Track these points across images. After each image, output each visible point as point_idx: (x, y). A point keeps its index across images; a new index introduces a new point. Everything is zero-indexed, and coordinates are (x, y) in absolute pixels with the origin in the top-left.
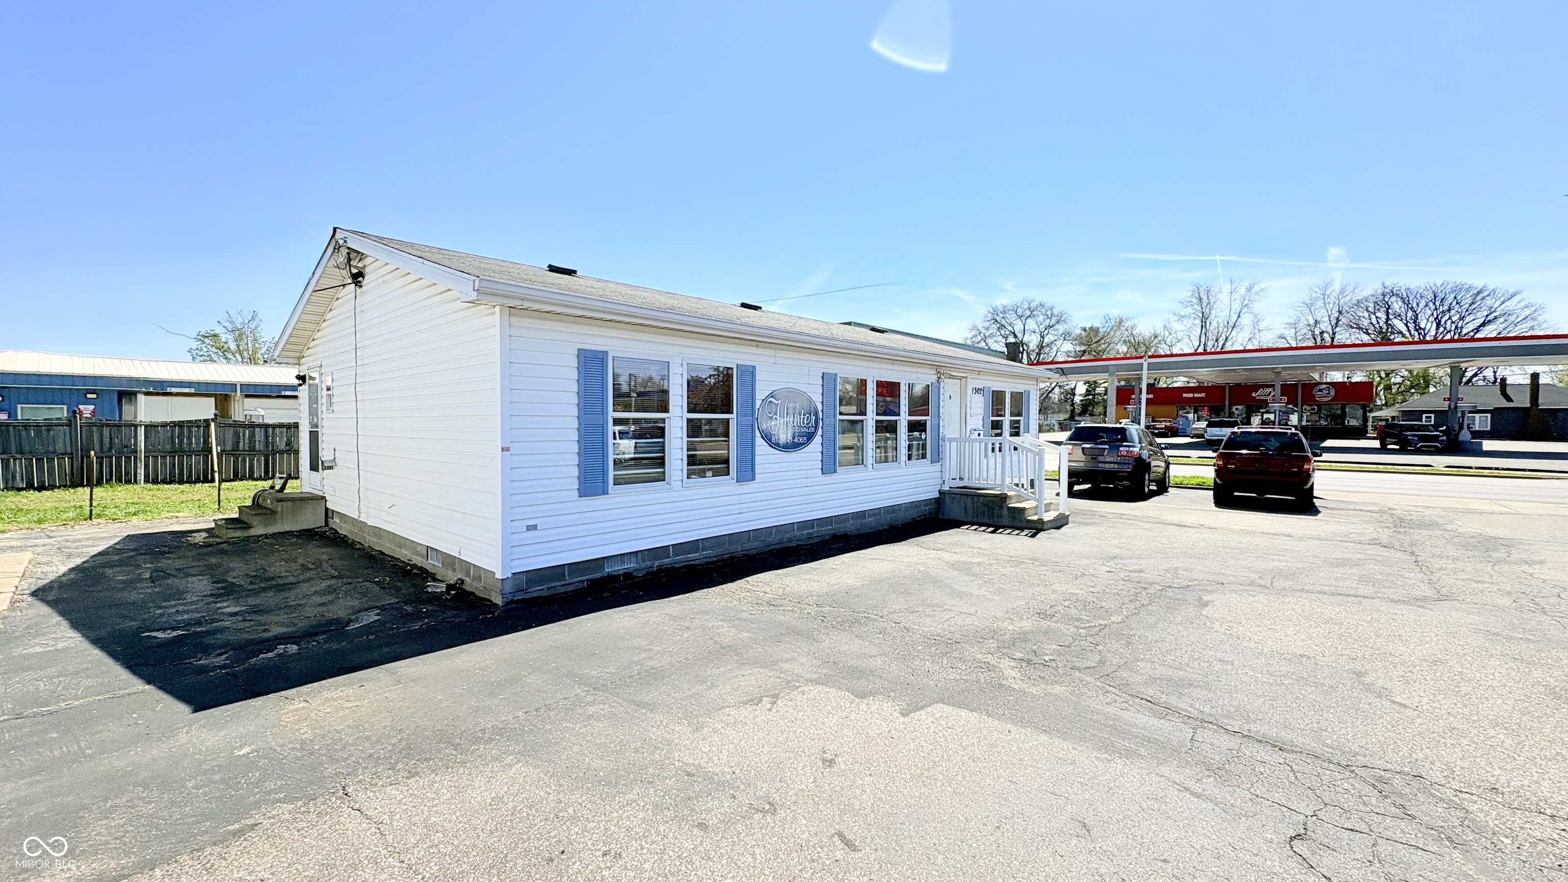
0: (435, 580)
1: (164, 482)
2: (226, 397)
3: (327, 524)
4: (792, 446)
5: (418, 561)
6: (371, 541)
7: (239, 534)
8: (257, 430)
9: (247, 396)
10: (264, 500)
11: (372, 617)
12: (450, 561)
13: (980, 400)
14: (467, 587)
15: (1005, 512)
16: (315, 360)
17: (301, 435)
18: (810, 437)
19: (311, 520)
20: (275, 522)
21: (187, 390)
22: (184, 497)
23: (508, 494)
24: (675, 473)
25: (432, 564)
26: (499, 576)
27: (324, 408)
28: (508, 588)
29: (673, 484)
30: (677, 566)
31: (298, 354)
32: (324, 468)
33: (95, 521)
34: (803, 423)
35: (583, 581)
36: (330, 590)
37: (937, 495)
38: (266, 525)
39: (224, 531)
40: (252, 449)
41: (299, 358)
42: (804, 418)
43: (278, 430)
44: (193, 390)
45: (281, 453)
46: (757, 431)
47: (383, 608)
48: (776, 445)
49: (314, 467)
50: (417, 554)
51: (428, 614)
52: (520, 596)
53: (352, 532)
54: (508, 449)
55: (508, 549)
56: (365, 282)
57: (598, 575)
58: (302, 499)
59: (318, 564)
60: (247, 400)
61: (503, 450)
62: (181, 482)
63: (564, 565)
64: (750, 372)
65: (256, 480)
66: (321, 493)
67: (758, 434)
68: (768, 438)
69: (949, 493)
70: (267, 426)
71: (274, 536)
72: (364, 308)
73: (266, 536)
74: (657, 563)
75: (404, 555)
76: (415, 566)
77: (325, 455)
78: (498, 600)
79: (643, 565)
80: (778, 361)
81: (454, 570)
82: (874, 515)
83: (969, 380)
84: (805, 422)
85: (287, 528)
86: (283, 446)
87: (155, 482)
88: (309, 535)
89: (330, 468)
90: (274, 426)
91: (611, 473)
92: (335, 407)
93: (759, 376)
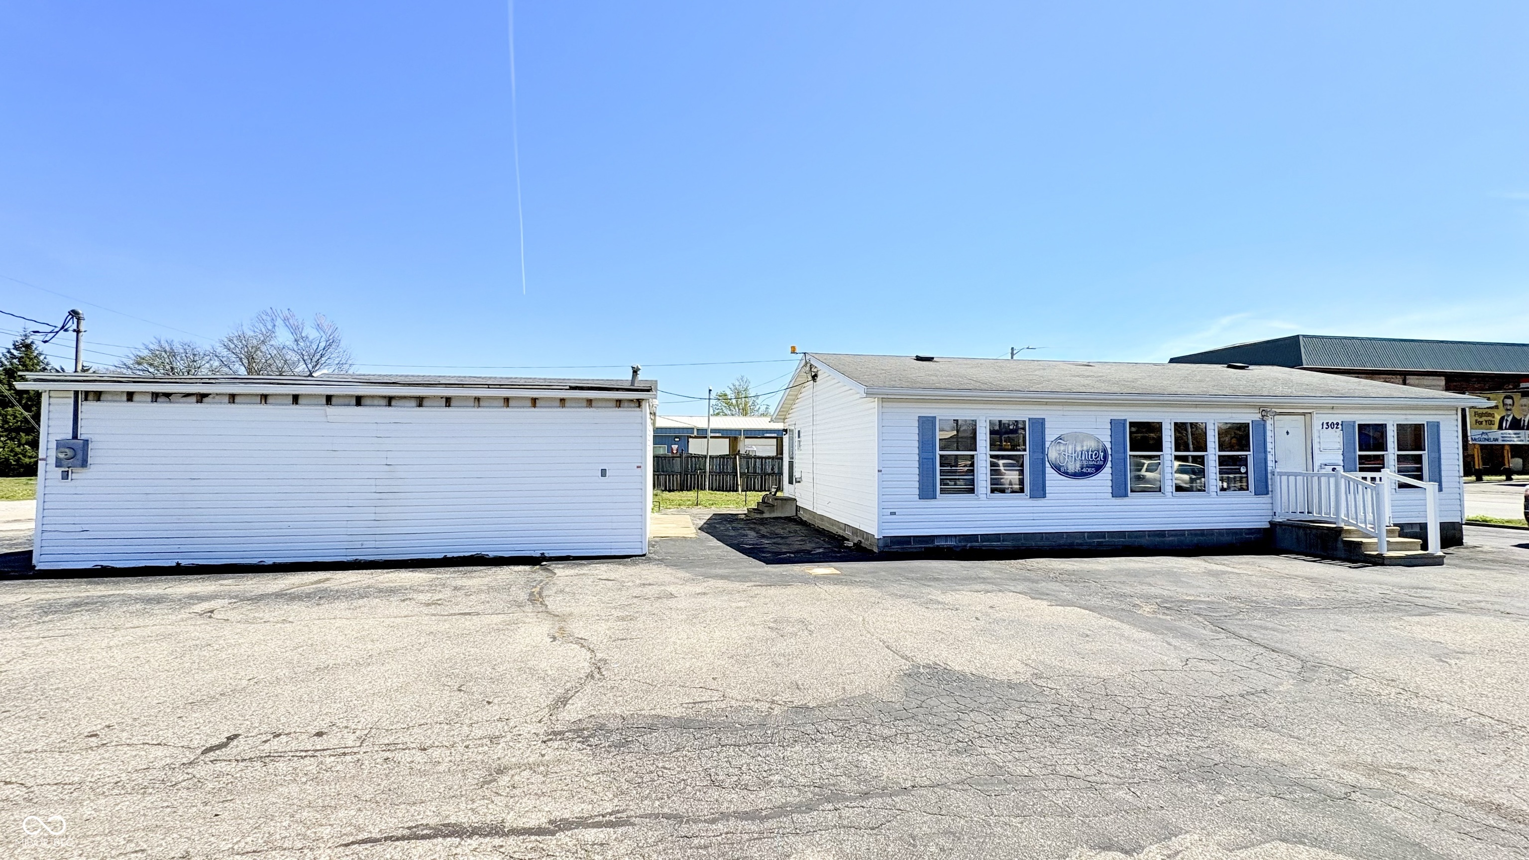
0: (848, 540)
1: (716, 490)
2: (736, 439)
3: (797, 515)
4: (1080, 475)
5: (841, 532)
6: (818, 523)
7: (759, 516)
8: (758, 460)
9: (746, 438)
10: (768, 499)
11: (821, 550)
12: (855, 531)
13: (1338, 434)
14: (863, 545)
15: (1340, 545)
16: (791, 421)
17: (784, 463)
18: (1098, 468)
19: (789, 512)
20: (774, 511)
21: (717, 435)
22: (728, 498)
23: (881, 495)
24: (982, 489)
25: (847, 533)
26: (876, 537)
27: (796, 448)
28: (881, 544)
29: (981, 496)
30: (984, 548)
31: (783, 417)
32: (796, 482)
33: (699, 506)
34: (1092, 458)
35: (922, 548)
36: (802, 540)
37: (1268, 526)
38: (770, 513)
39: (753, 514)
40: (755, 472)
41: (784, 419)
42: (1092, 455)
43: (767, 460)
44: (720, 435)
45: (769, 474)
46: (1047, 463)
47: (825, 548)
48: (1066, 474)
49: (791, 482)
50: (841, 529)
51: (844, 552)
52: (886, 549)
53: (809, 519)
54: (881, 471)
55: (881, 524)
56: (818, 379)
57: (931, 546)
58: (785, 500)
59: (796, 532)
60: (746, 440)
61: (879, 471)
62: (723, 491)
63: (911, 536)
64: (1039, 425)
65: (757, 491)
66: (793, 497)
67: (1047, 464)
68: (1057, 468)
69: (1280, 524)
70: (761, 458)
71: (774, 518)
72: (817, 393)
73: (770, 518)
74: (969, 545)
75: (834, 530)
76: (839, 536)
77: (797, 474)
78: (876, 550)
79: (960, 544)
80: (1065, 413)
81: (857, 536)
82: (1176, 535)
83: (1315, 416)
84: (1094, 457)
85: (779, 515)
86: (769, 471)
87: (712, 490)
88: (789, 519)
89: (799, 482)
90: (766, 458)
91: (938, 487)
92: (802, 448)
93: (1047, 425)
